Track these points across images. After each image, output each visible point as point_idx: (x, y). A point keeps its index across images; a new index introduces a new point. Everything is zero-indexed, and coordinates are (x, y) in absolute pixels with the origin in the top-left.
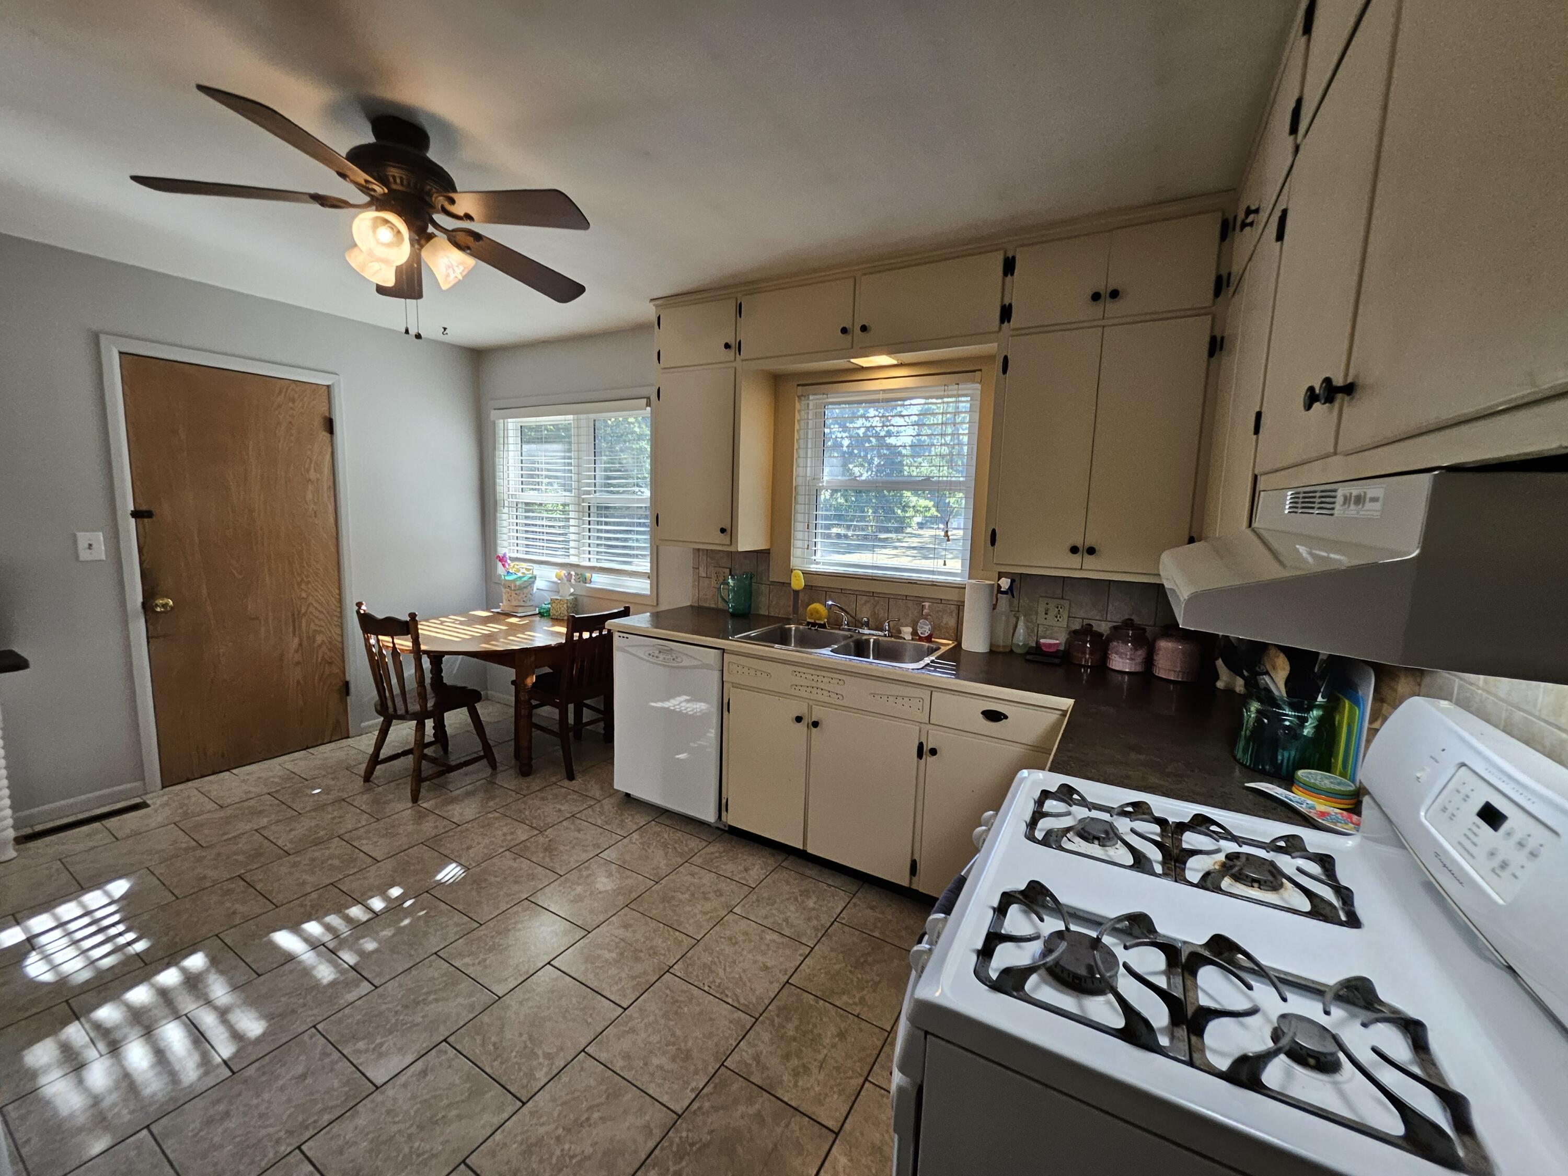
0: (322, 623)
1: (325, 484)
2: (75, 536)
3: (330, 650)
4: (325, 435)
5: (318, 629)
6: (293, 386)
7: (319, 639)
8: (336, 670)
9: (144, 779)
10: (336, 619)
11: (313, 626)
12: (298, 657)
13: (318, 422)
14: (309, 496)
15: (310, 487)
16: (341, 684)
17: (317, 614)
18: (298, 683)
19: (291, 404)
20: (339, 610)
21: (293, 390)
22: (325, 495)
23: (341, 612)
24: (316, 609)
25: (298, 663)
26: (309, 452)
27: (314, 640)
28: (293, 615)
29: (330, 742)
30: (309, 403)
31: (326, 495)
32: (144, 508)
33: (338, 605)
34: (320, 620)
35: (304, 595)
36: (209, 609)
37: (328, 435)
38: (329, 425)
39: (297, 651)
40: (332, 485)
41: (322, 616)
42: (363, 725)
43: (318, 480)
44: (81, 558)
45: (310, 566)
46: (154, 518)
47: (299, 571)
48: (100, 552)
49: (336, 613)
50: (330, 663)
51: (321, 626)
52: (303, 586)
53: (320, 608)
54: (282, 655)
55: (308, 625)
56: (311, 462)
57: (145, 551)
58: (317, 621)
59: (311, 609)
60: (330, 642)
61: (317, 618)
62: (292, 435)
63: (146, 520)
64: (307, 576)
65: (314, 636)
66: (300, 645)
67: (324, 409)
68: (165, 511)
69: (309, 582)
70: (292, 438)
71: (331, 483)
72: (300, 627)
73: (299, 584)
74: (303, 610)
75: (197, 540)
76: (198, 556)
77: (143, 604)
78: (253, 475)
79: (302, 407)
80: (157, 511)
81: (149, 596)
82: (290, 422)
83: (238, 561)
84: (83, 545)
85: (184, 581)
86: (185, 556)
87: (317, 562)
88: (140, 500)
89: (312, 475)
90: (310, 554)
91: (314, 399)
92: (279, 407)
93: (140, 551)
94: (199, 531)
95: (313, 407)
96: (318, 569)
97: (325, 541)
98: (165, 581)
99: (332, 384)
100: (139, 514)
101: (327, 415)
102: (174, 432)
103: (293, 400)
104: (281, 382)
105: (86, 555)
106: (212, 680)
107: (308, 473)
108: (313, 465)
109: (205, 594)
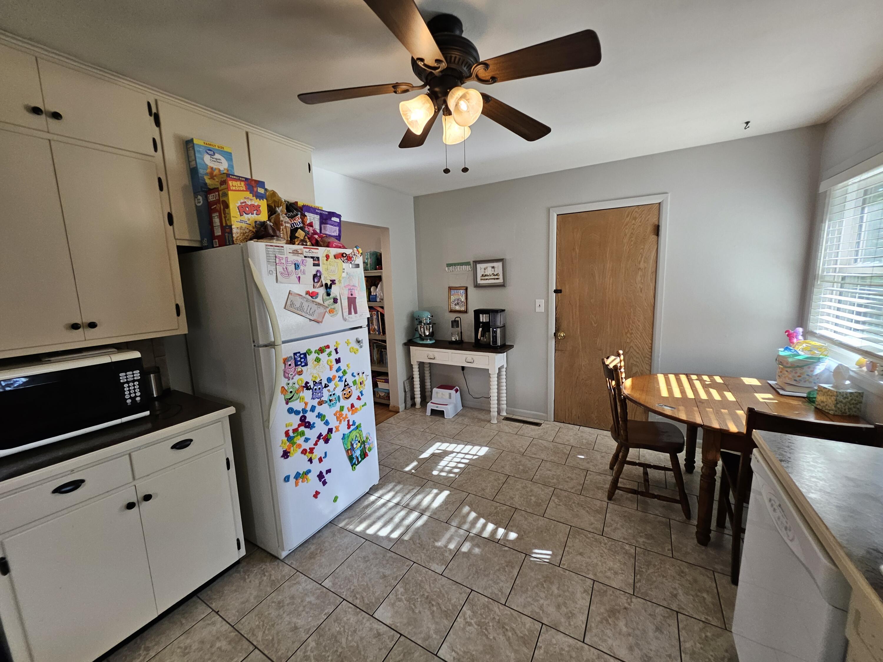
0: (638, 360)
1: (650, 270)
2: (535, 301)
4: (653, 237)
5: (635, 363)
6: (637, 209)
7: (634, 369)
9: (547, 414)
10: (647, 359)
11: (632, 361)
13: (650, 230)
14: (639, 278)
15: (640, 273)
17: (635, 354)
19: (633, 222)
20: (650, 354)
21: (635, 212)
22: (649, 278)
23: (651, 356)
24: (635, 350)
26: (641, 251)
27: (632, 369)
30: (645, 218)
32: (559, 288)
33: (650, 350)
34: (637, 358)
35: (628, 340)
36: (580, 341)
37: (656, 237)
38: (657, 230)
40: (655, 271)
41: (638, 356)
43: (645, 268)
44: (536, 311)
45: (634, 323)
46: (562, 294)
47: (627, 326)
48: (542, 309)
49: (647, 355)
51: (637, 362)
52: (628, 335)
53: (637, 351)
55: (629, 360)
56: (642, 257)
57: (558, 308)
58: (635, 359)
59: (632, 350)
60: (641, 373)
61: (635, 356)
62: (632, 241)
63: (559, 294)
64: (632, 330)
65: (632, 367)
67: (654, 220)
68: (566, 290)
69: (632, 334)
70: (632, 243)
71: (654, 269)
73: (626, 333)
75: (578, 305)
76: (578, 313)
77: (555, 333)
78: (608, 268)
79: (640, 222)
80: (563, 290)
81: (557, 330)
82: (632, 233)
83: (595, 317)
84: (537, 305)
85: (571, 325)
86: (572, 313)
87: (639, 321)
88: (558, 284)
89: (642, 265)
90: (635, 316)
91: (649, 215)
92: (626, 225)
93: (556, 309)
94: (579, 300)
95: (648, 220)
96: (639, 326)
97: (646, 308)
98: (564, 324)
99: (663, 201)
100: (556, 291)
101: (657, 223)
102: (574, 249)
103: (635, 219)
104: (630, 208)
105: (538, 310)
106: (577, 378)
107: (640, 264)
108: (643, 259)
109: (579, 332)
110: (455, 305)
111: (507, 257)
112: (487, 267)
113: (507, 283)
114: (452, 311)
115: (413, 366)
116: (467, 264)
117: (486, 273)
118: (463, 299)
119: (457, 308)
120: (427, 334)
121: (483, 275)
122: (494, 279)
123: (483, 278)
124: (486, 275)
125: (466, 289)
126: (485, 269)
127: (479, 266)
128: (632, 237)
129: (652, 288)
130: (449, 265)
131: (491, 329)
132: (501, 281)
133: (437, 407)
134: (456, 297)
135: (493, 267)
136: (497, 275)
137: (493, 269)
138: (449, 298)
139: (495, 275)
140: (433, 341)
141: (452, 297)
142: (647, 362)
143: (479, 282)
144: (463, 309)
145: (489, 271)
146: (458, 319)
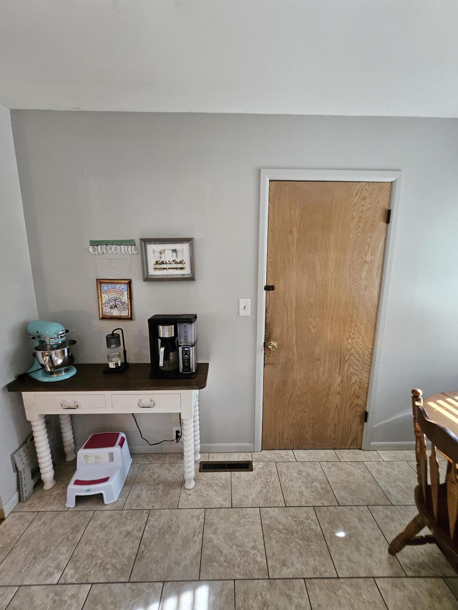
0: (358, 369)
1: (376, 264)
2: (239, 301)
3: (360, 388)
4: (383, 224)
5: (354, 372)
6: (367, 186)
7: (353, 379)
8: (360, 402)
9: (254, 443)
10: (367, 366)
11: (351, 369)
12: (339, 389)
13: (380, 214)
14: (364, 274)
15: (366, 267)
16: (362, 412)
17: (355, 361)
18: (337, 406)
19: (363, 202)
20: (370, 360)
21: (366, 190)
22: (375, 274)
23: (371, 362)
24: (355, 357)
25: (339, 393)
26: (369, 240)
27: (351, 379)
28: (341, 360)
29: (350, 449)
30: (376, 199)
31: (376, 272)
32: (271, 284)
33: (369, 356)
34: (357, 366)
35: (349, 347)
36: (295, 350)
37: (386, 224)
38: (388, 216)
39: (339, 385)
40: (381, 265)
41: (358, 363)
42: (372, 443)
43: (372, 261)
44: (240, 315)
45: (356, 326)
46: (275, 291)
47: (349, 329)
48: (248, 312)
49: (367, 362)
50: (358, 397)
51: (356, 370)
52: (350, 341)
53: (358, 358)
54: (330, 386)
55: (348, 369)
56: (369, 248)
57: (269, 311)
58: (355, 367)
59: (352, 357)
60: (360, 383)
61: (355, 364)
62: (359, 227)
63: (271, 292)
64: (353, 334)
65: (351, 377)
66: (342, 381)
67: (384, 204)
68: (280, 287)
70: (360, 229)
71: (381, 262)
72: (343, 369)
73: (347, 339)
74: (347, 358)
75: (294, 305)
76: (293, 316)
77: (264, 343)
78: (331, 260)
79: (370, 203)
80: (276, 286)
81: (268, 339)
82: (360, 217)
83: (314, 320)
84: (242, 307)
85: (285, 332)
86: (287, 316)
87: (361, 324)
88: (269, 279)
89: (368, 258)
90: (358, 318)
91: (379, 196)
92: (355, 205)
93: (266, 311)
94: (296, 300)
95: (378, 203)
96: (361, 329)
97: (369, 309)
98: (277, 332)
99: (396, 179)
100: (268, 288)
101: (387, 207)
102: (291, 232)
103: (365, 199)
104: (359, 184)
105: (242, 313)
106: (291, 395)
107: (366, 256)
108: (370, 250)
109: (294, 340)
110: (111, 308)
111: (197, 236)
112: (164, 250)
113: (197, 277)
114: (104, 318)
115: (33, 424)
116: (130, 243)
117: (163, 260)
118: (125, 298)
119: (115, 313)
120: (60, 361)
121: (157, 263)
122: (177, 268)
123: (158, 266)
124: (162, 263)
125: (130, 283)
126: (161, 253)
127: (151, 248)
128: (360, 222)
129: (377, 285)
130: (94, 243)
131: (180, 349)
132: (187, 272)
133: (88, 491)
134: (113, 295)
135: (175, 251)
136: (181, 262)
137: (174, 254)
138: (99, 297)
139: (178, 263)
140: (73, 372)
141: (103, 295)
142: (367, 370)
143: (152, 272)
144: (125, 313)
145: (168, 256)
146: (119, 332)
